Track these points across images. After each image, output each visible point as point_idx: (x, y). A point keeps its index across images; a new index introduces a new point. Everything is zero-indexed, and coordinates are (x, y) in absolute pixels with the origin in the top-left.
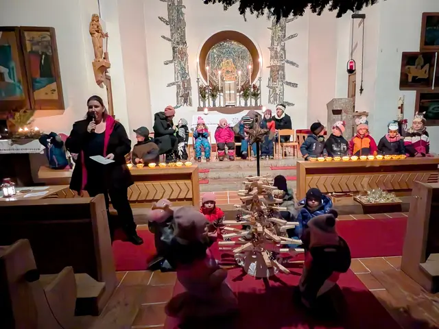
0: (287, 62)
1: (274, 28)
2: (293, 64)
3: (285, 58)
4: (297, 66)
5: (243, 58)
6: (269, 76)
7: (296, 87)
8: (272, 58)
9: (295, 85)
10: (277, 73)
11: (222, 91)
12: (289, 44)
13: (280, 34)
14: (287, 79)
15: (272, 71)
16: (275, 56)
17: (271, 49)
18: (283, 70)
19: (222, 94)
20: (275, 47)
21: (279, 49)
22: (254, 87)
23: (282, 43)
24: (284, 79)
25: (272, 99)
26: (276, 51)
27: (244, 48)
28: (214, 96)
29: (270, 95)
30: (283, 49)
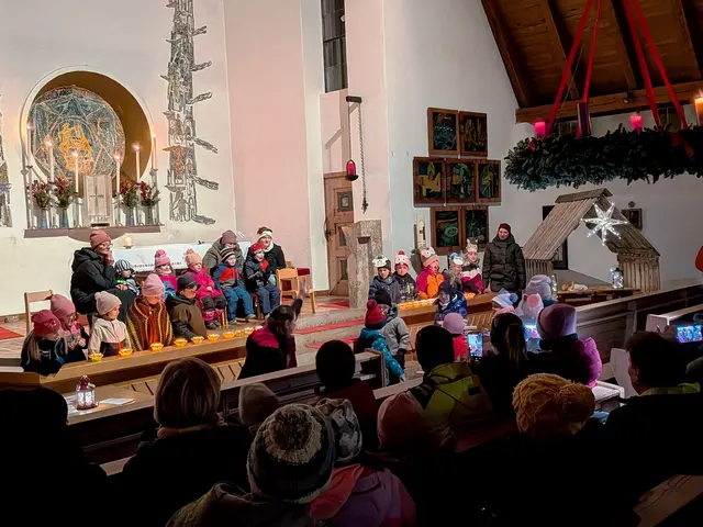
0: (199, 142)
1: (172, 77)
2: (208, 146)
3: (194, 134)
4: (215, 151)
5: (105, 125)
6: (169, 167)
7: (217, 188)
8: (171, 132)
9: (214, 186)
10: (181, 162)
11: (81, 194)
12: (199, 109)
13: (183, 89)
14: (201, 174)
15: (173, 157)
16: (177, 129)
17: (170, 116)
18: (193, 157)
19: (80, 200)
20: (176, 113)
21: (183, 117)
22: (143, 186)
23: (188, 107)
24: (195, 173)
25: (176, 211)
26: (178, 121)
27: (106, 105)
28: (64, 204)
29: (172, 204)
30: (190, 118)
